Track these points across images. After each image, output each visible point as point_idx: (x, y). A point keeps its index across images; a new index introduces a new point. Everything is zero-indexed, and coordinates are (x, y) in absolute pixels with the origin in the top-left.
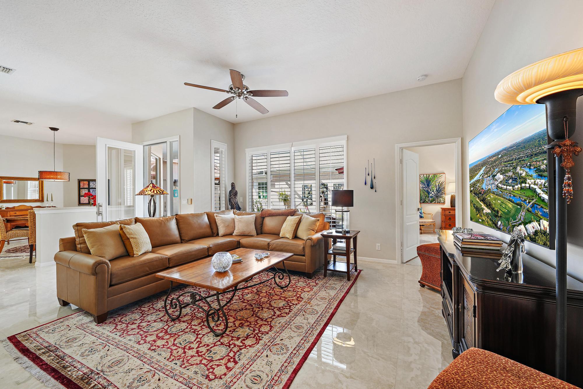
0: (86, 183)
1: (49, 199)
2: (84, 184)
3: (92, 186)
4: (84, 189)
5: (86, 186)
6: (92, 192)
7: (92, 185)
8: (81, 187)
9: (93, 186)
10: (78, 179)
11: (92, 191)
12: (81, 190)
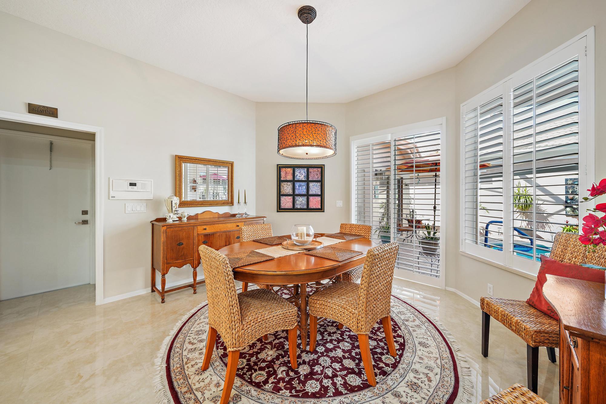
0: (290, 170)
1: (242, 200)
2: (286, 173)
3: (298, 177)
4: (285, 183)
5: (290, 177)
6: (297, 187)
7: (299, 175)
8: (282, 179)
9: (300, 178)
10: (278, 165)
11: (299, 186)
12: (282, 184)
